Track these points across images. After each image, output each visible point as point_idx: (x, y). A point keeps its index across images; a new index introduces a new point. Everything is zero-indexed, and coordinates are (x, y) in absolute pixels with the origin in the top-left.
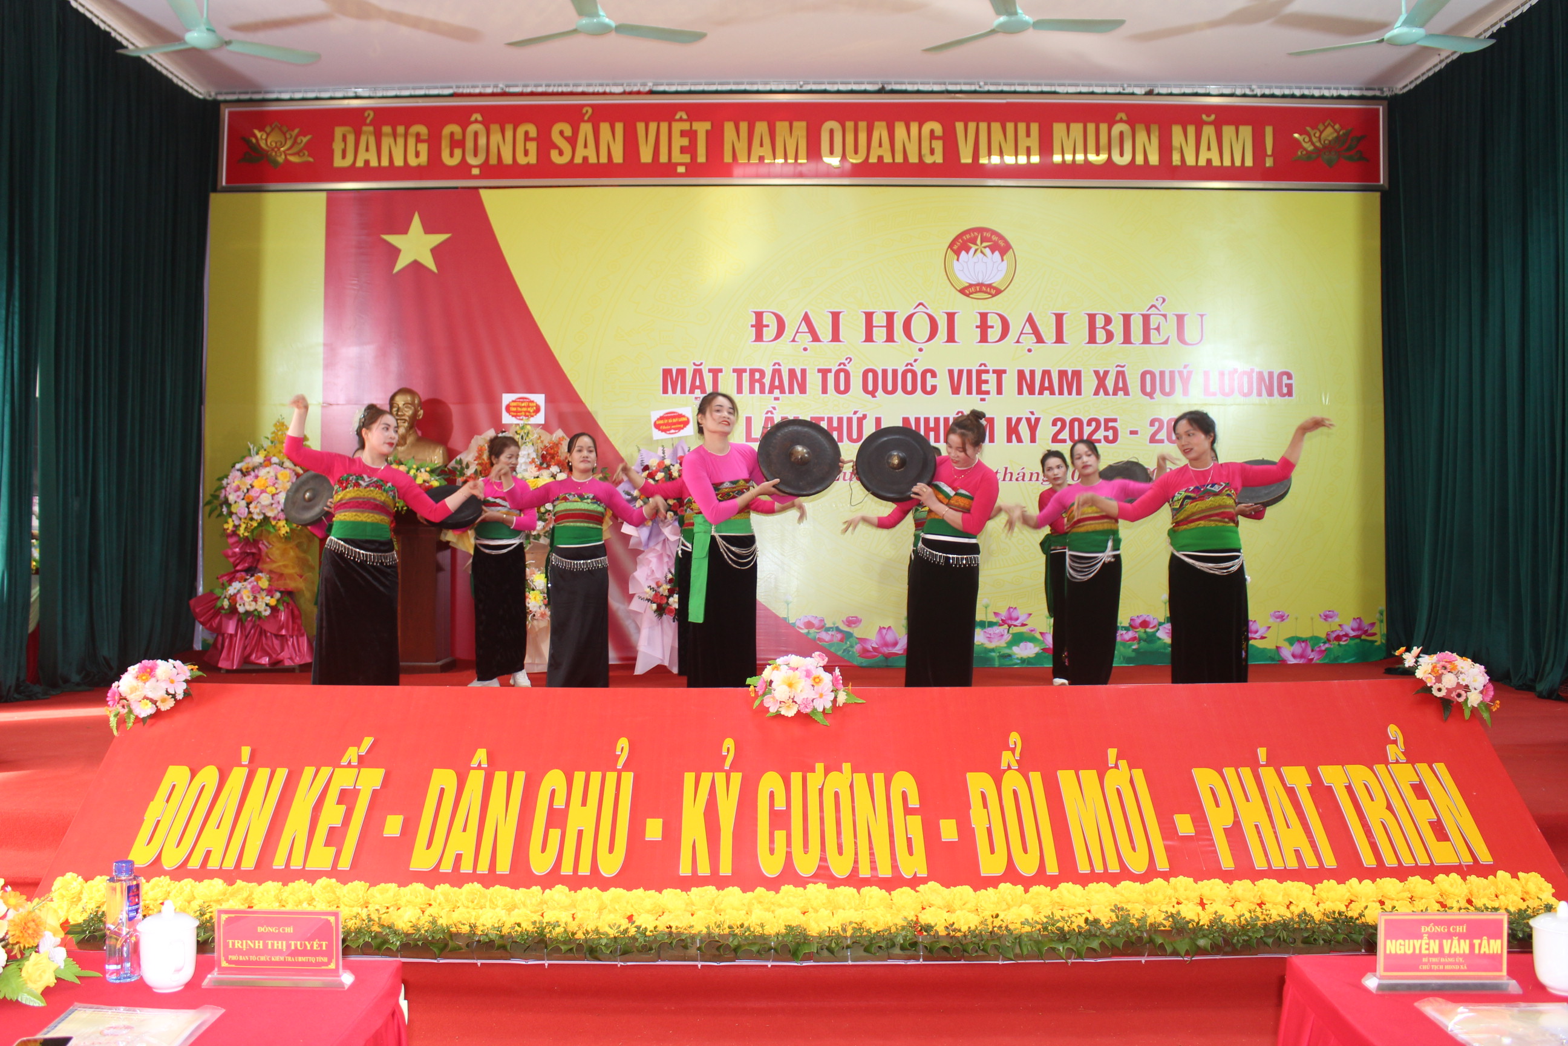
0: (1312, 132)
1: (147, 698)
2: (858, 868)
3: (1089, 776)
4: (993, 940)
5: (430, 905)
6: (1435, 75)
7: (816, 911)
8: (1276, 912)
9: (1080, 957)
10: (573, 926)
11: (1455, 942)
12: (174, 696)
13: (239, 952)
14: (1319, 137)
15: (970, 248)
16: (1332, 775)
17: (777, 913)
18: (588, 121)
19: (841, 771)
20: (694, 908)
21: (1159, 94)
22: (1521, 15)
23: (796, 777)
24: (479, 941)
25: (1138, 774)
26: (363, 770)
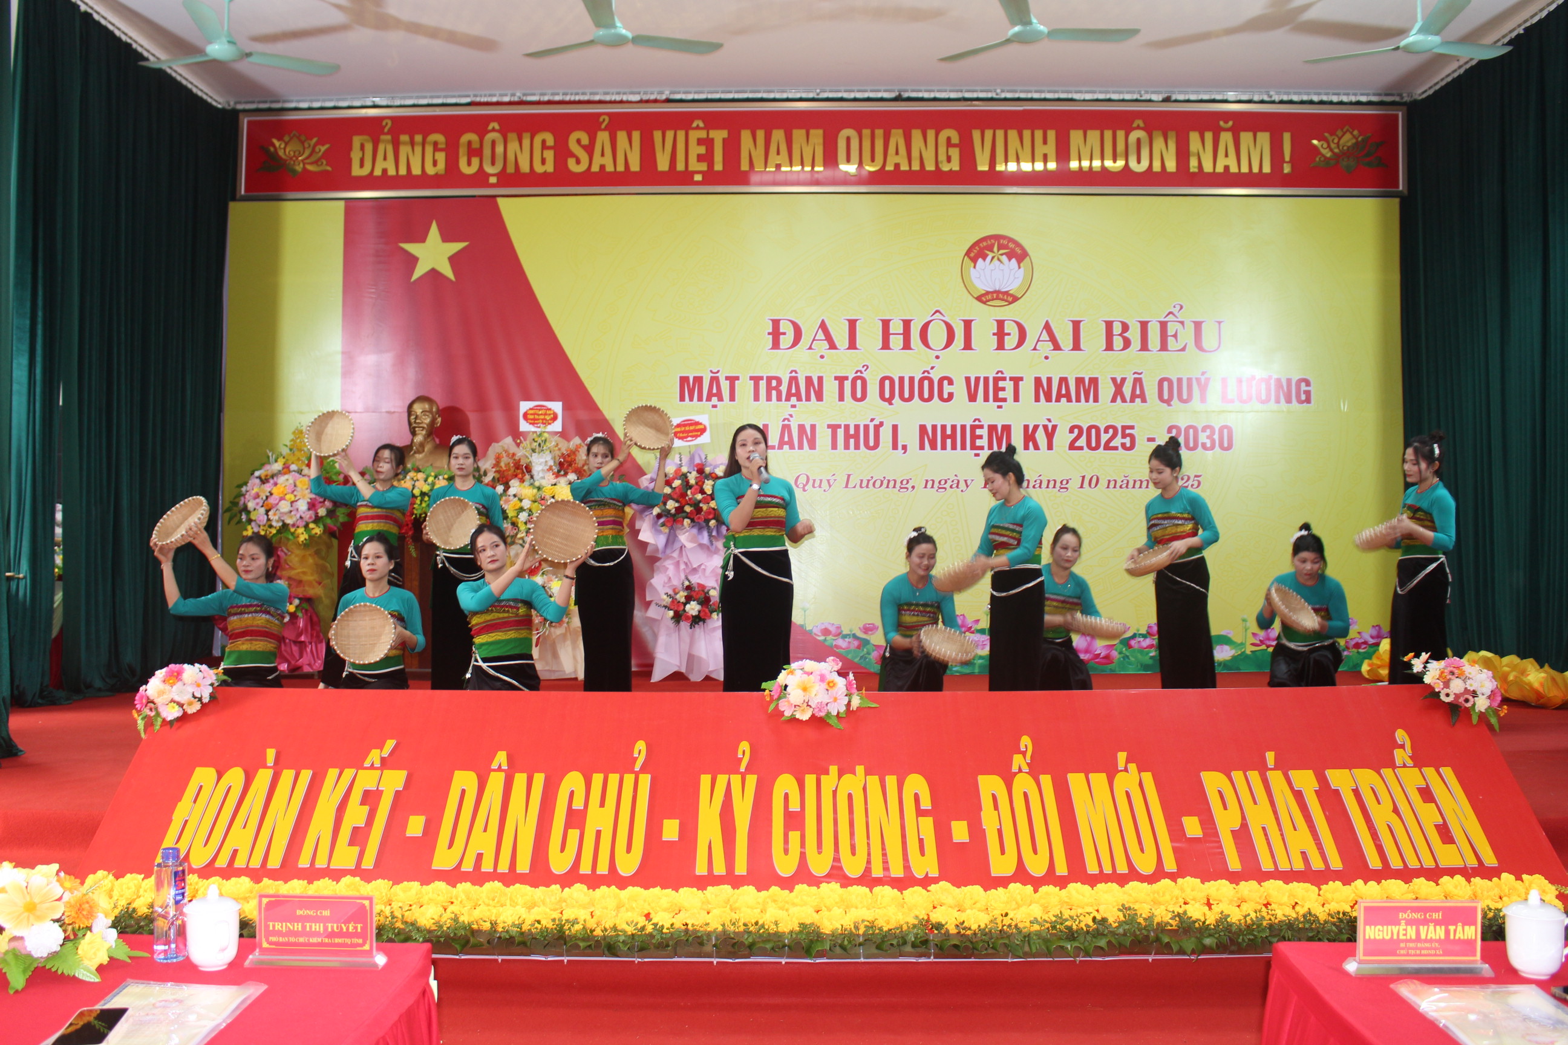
0: (1330, 138)
1: (174, 702)
2: (870, 868)
3: (1099, 779)
4: (1002, 938)
5: (452, 903)
6: (1454, 80)
7: (829, 910)
8: (1282, 912)
9: (1087, 954)
10: (592, 924)
11: (1432, 928)
12: (200, 699)
13: (279, 933)
14: (1338, 143)
15: (987, 255)
16: (1339, 778)
17: (791, 912)
18: (606, 129)
19: (854, 773)
20: (710, 906)
21: (1176, 101)
22: (1540, 21)
23: (810, 780)
24: (500, 938)
25: (1147, 777)
26: (385, 772)
